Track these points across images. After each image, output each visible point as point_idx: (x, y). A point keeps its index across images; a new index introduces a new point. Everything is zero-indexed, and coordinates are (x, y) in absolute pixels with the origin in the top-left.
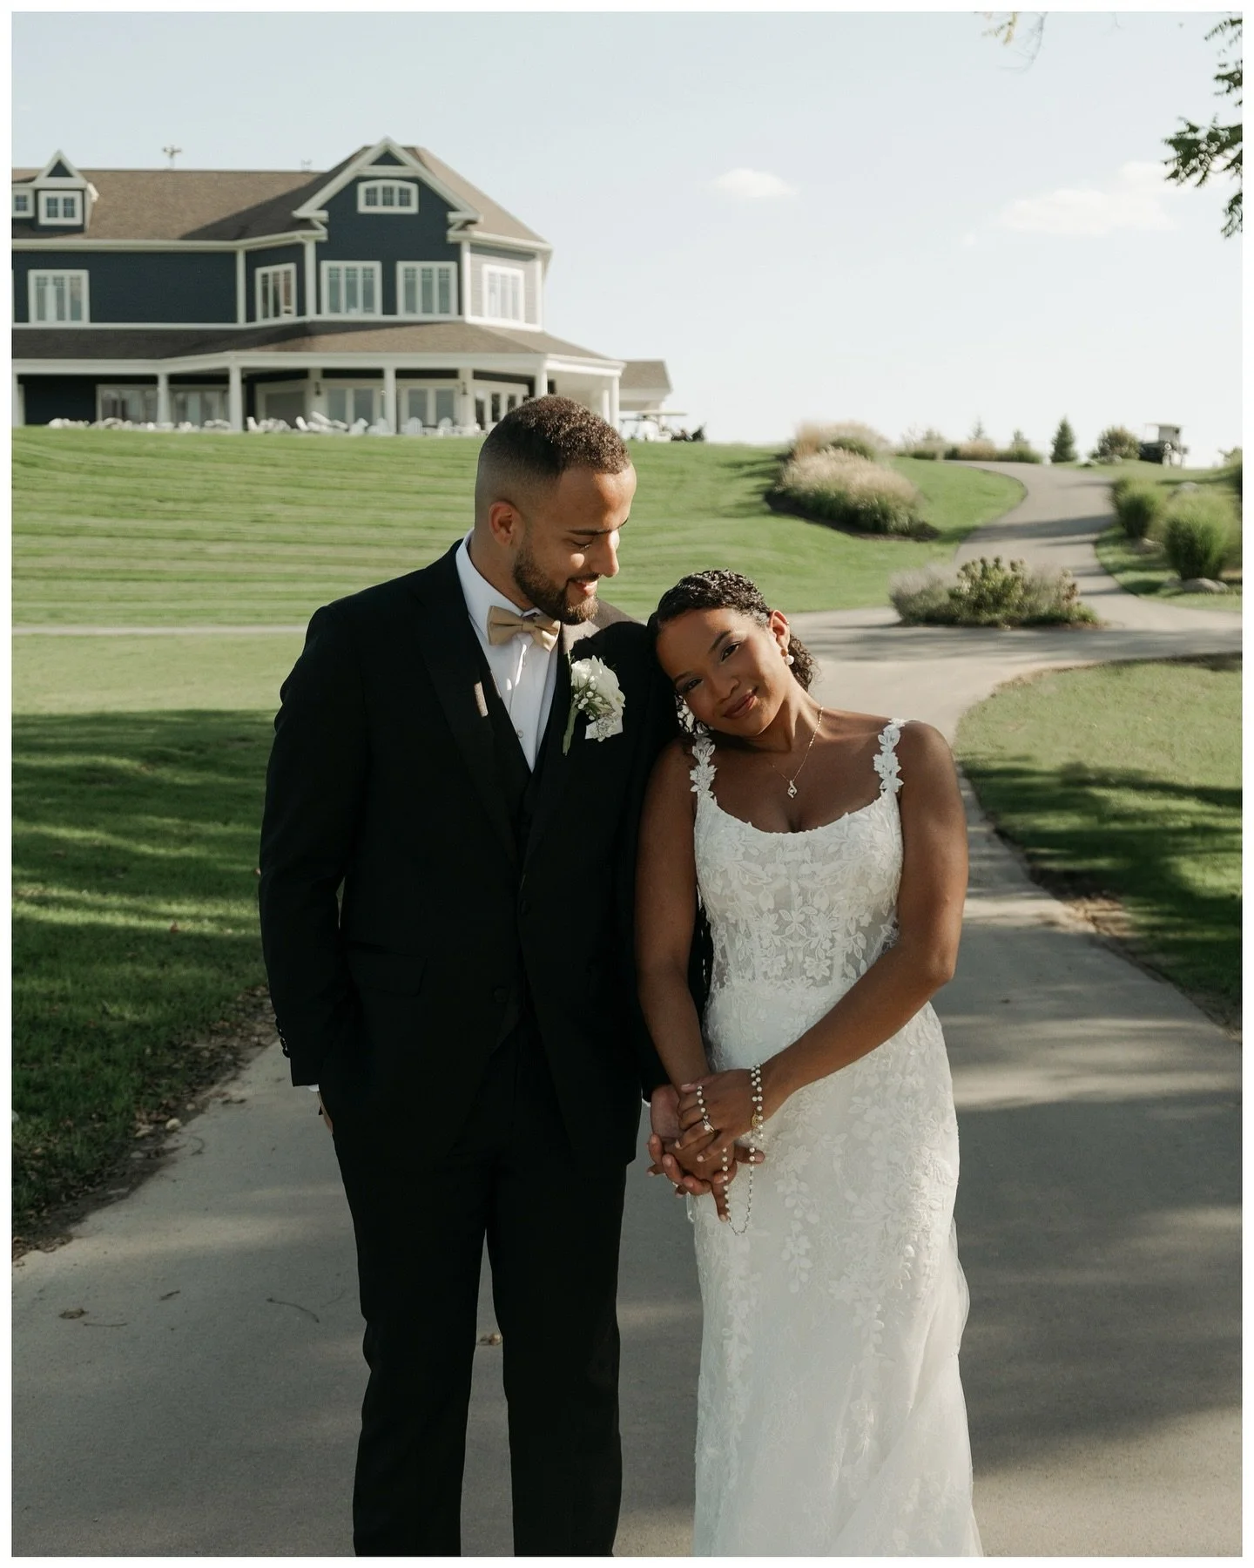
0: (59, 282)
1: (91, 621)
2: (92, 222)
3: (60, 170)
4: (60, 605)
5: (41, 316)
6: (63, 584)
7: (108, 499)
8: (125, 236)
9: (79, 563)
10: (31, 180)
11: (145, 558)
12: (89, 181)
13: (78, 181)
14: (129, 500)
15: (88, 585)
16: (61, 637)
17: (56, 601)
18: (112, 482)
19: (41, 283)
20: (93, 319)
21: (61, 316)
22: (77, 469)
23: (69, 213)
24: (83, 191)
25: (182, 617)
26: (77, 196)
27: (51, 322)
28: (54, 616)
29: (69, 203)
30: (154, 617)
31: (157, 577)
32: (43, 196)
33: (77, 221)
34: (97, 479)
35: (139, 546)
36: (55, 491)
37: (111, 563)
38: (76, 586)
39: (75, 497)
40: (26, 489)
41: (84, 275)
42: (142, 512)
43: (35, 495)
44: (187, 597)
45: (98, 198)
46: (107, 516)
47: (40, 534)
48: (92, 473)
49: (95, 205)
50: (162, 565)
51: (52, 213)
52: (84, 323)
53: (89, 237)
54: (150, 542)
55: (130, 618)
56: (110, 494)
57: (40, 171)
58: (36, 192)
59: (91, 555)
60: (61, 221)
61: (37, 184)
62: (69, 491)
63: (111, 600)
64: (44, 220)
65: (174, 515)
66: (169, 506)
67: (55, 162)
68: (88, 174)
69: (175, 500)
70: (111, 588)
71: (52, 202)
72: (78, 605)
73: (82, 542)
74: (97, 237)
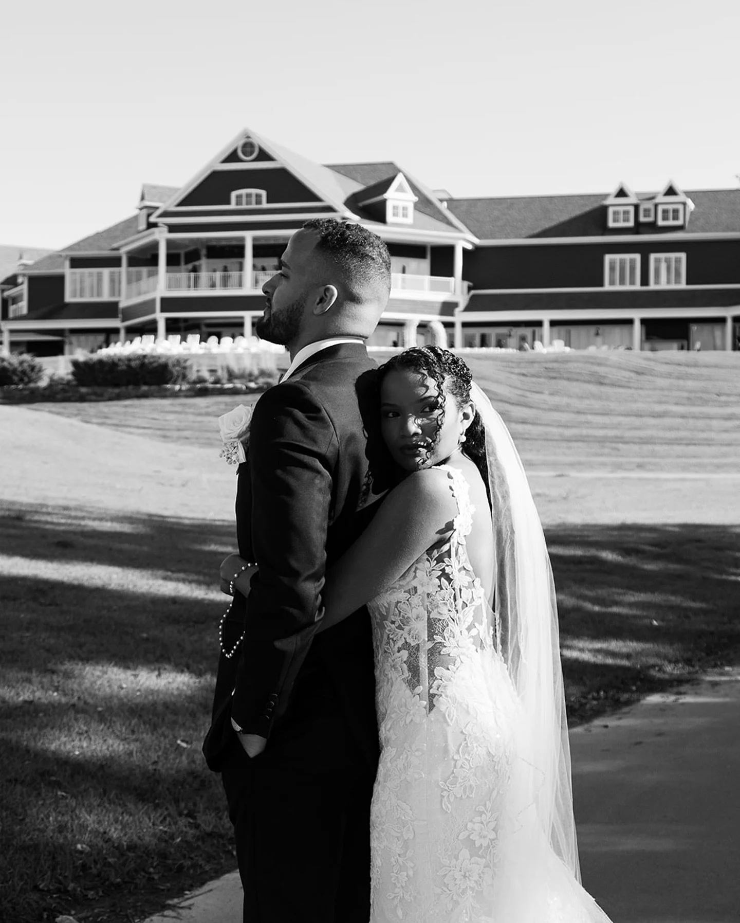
0: (668, 261)
1: (662, 469)
2: (689, 222)
3: (671, 191)
4: (646, 460)
5: (657, 282)
6: (650, 447)
7: (685, 395)
8: (710, 231)
9: (661, 434)
10: (653, 198)
11: (703, 431)
12: (688, 197)
13: (681, 198)
14: (700, 395)
15: (666, 447)
16: (640, 479)
17: (643, 457)
18: (690, 384)
19: (658, 261)
20: (688, 283)
21: (669, 282)
22: (669, 375)
23: (676, 218)
24: (684, 204)
25: (719, 467)
26: (681, 207)
27: (663, 286)
28: (640, 466)
29: (676, 211)
30: (701, 467)
31: (708, 443)
32: (660, 208)
33: (679, 222)
34: (681, 382)
35: (701, 423)
36: (655, 389)
37: (682, 434)
38: (658, 448)
39: (666, 393)
40: (636, 389)
41: (683, 256)
42: (705, 402)
43: (641, 392)
44: (725, 455)
45: (695, 209)
46: (683, 405)
47: (641, 416)
48: (679, 378)
49: (692, 213)
50: (713, 435)
51: (665, 218)
52: (683, 286)
53: (688, 232)
54: (708, 421)
55: (685, 468)
56: (686, 391)
57: (658, 193)
58: (656, 206)
59: (670, 429)
60: (671, 223)
61: (657, 201)
62: (662, 389)
63: (678, 457)
64: (661, 223)
65: (726, 404)
66: (723, 398)
67: (667, 188)
68: (688, 194)
69: (728, 395)
70: (678, 449)
71: (665, 212)
72: (657, 460)
73: (667, 421)
74: (693, 231)
